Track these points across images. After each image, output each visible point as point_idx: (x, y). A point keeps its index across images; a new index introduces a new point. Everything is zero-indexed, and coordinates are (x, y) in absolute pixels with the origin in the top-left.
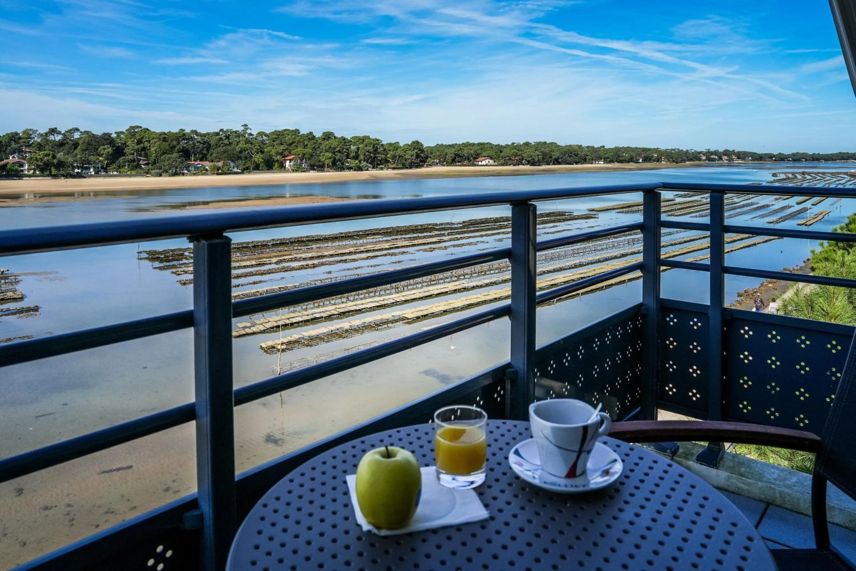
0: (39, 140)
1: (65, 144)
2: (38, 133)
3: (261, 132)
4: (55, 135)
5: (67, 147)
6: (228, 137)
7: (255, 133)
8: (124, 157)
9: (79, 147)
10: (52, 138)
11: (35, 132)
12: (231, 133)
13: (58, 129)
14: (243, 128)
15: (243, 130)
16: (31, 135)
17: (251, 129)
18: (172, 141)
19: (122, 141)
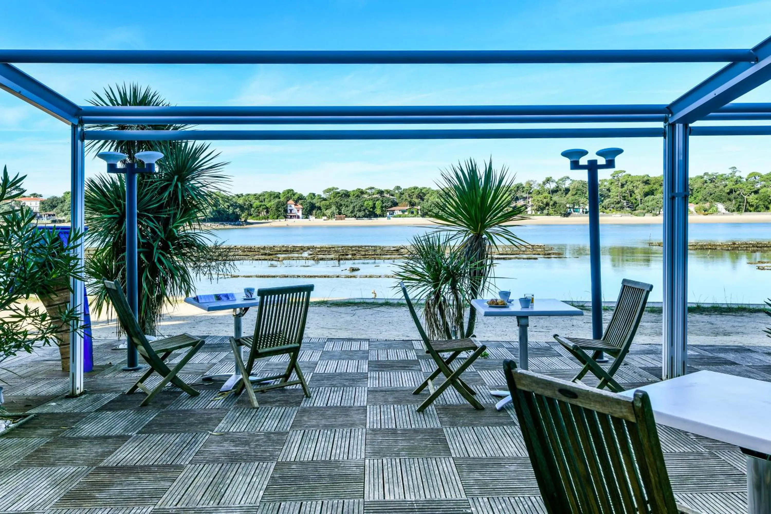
0: (538, 189)
1: (558, 191)
2: (537, 183)
3: (754, 173)
4: (551, 183)
5: (559, 193)
6: (712, 181)
7: (745, 175)
8: (609, 199)
9: (570, 192)
10: (548, 186)
11: (534, 182)
12: (717, 177)
13: (553, 178)
14: (731, 171)
15: (731, 174)
16: (532, 185)
17: (740, 172)
18: (654, 184)
19: (606, 187)
